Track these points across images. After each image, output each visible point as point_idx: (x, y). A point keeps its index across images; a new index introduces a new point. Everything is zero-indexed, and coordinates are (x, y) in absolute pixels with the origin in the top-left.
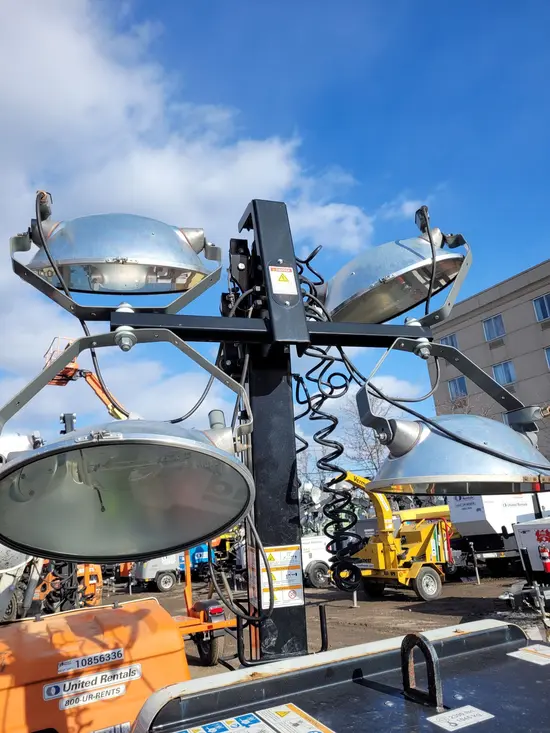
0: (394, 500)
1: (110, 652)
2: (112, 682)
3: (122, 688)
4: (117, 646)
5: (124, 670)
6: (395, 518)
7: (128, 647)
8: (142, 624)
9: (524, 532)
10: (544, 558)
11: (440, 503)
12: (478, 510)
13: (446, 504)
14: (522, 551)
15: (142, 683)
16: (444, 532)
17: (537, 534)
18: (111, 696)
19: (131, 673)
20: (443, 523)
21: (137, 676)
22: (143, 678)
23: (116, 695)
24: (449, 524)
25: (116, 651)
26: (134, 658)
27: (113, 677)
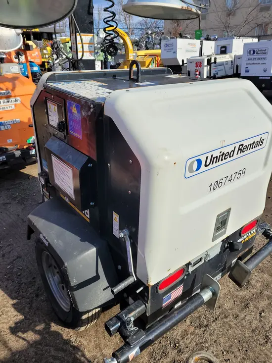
0: (135, 45)
1: (4, 91)
2: (8, 103)
3: (13, 106)
4: (7, 89)
5: (13, 99)
6: (134, 54)
7: (13, 90)
8: (16, 82)
9: (191, 63)
10: (196, 75)
11: (157, 49)
12: (174, 52)
13: (160, 49)
14: (188, 71)
15: (21, 105)
16: (157, 62)
17: (196, 63)
18: (9, 109)
19: (16, 101)
20: (157, 58)
21: (19, 102)
22: (22, 103)
23: (10, 109)
24: (160, 59)
25: (8, 91)
26: (16, 95)
27: (8, 102)
